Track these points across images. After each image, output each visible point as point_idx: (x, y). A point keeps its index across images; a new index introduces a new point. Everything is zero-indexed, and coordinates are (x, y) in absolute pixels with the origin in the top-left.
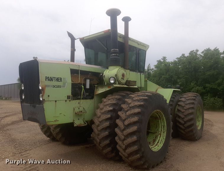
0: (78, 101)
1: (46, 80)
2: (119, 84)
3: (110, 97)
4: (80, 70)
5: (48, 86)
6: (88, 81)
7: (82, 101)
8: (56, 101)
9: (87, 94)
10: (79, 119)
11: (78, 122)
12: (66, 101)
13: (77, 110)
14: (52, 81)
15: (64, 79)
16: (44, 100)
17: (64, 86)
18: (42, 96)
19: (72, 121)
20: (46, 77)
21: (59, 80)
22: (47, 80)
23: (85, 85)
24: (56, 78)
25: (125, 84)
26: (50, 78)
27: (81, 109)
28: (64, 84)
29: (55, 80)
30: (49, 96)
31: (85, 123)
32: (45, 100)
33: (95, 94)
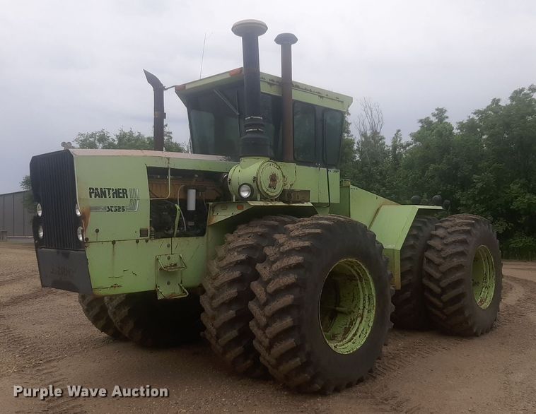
0: (166, 241)
1: (91, 197)
3: (242, 230)
4: (171, 169)
5: (96, 208)
6: (192, 194)
7: (176, 241)
8: (114, 242)
9: (191, 224)
10: (168, 283)
11: (168, 291)
12: (137, 241)
13: (164, 262)
14: (105, 197)
15: (133, 190)
16: (87, 239)
17: (132, 208)
18: (82, 231)
19: (152, 288)
20: (90, 189)
21: (121, 195)
22: (93, 195)
23: (184, 203)
24: (113, 190)
25: (280, 198)
26: (99, 191)
27: (175, 259)
28: (133, 203)
29: (111, 195)
30: (97, 231)
31: (184, 292)
32: (90, 240)
33: (208, 224)
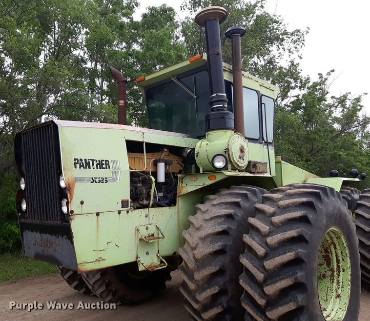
0: (144, 211)
1: (76, 167)
2: (234, 169)
5: (81, 180)
6: (161, 166)
7: (153, 211)
8: (98, 214)
9: (161, 194)
10: (147, 253)
11: (149, 261)
12: (119, 212)
13: (144, 233)
14: (90, 168)
15: (115, 162)
16: (72, 212)
18: (68, 203)
19: (133, 259)
20: (75, 159)
21: (104, 166)
22: (78, 166)
23: (155, 174)
24: (96, 161)
25: (247, 170)
26: (84, 162)
27: (152, 230)
28: (115, 173)
29: (95, 166)
30: (82, 203)
31: (162, 262)
32: (75, 212)
33: (178, 195)
